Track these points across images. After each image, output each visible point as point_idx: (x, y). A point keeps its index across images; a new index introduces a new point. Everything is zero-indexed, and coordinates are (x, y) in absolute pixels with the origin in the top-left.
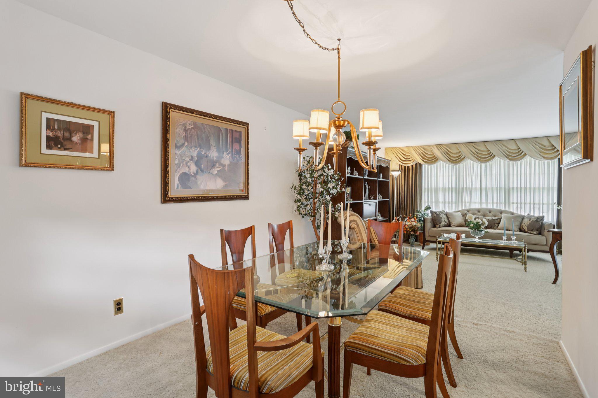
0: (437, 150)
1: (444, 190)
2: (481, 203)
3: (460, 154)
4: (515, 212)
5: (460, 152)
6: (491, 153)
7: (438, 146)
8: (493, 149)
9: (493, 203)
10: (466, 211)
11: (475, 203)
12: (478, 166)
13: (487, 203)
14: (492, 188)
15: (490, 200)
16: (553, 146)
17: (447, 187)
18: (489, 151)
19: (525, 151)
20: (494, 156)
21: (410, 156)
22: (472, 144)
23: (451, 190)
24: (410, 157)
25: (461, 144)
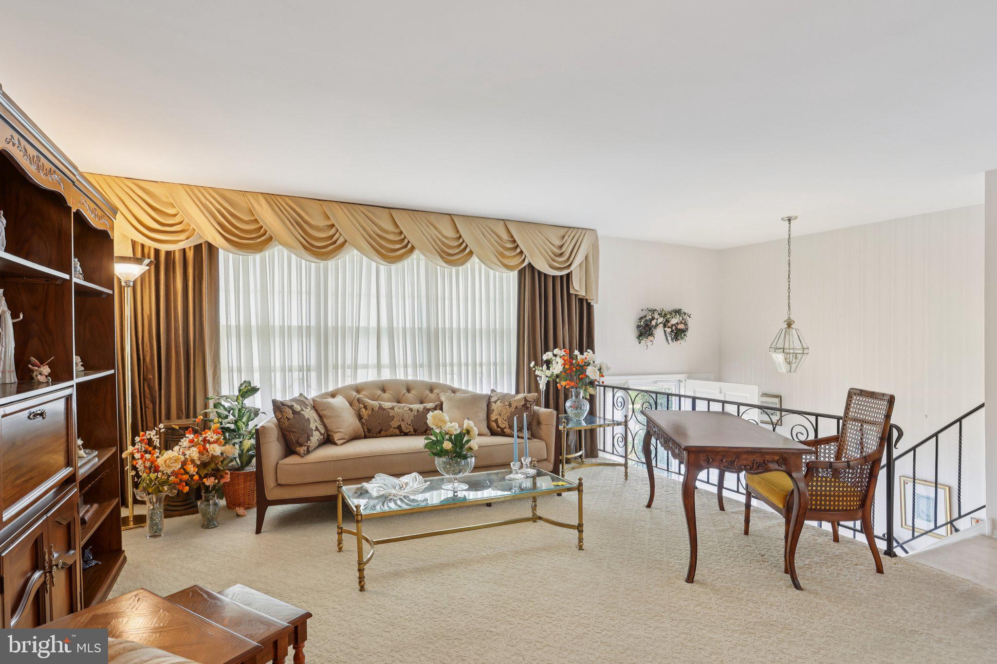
0: (269, 210)
1: (286, 332)
2: (379, 366)
3: (333, 231)
4: (456, 385)
5: (333, 226)
6: (406, 241)
7: (272, 198)
8: (411, 230)
9: (406, 366)
10: (354, 389)
11: (366, 367)
12: (369, 268)
13: (393, 366)
14: (404, 329)
15: (400, 359)
16: (514, 241)
17: (295, 323)
18: (401, 233)
19: (472, 246)
20: (413, 248)
21: (175, 215)
22: (360, 207)
23: (304, 332)
24: (177, 219)
25: (335, 204)
